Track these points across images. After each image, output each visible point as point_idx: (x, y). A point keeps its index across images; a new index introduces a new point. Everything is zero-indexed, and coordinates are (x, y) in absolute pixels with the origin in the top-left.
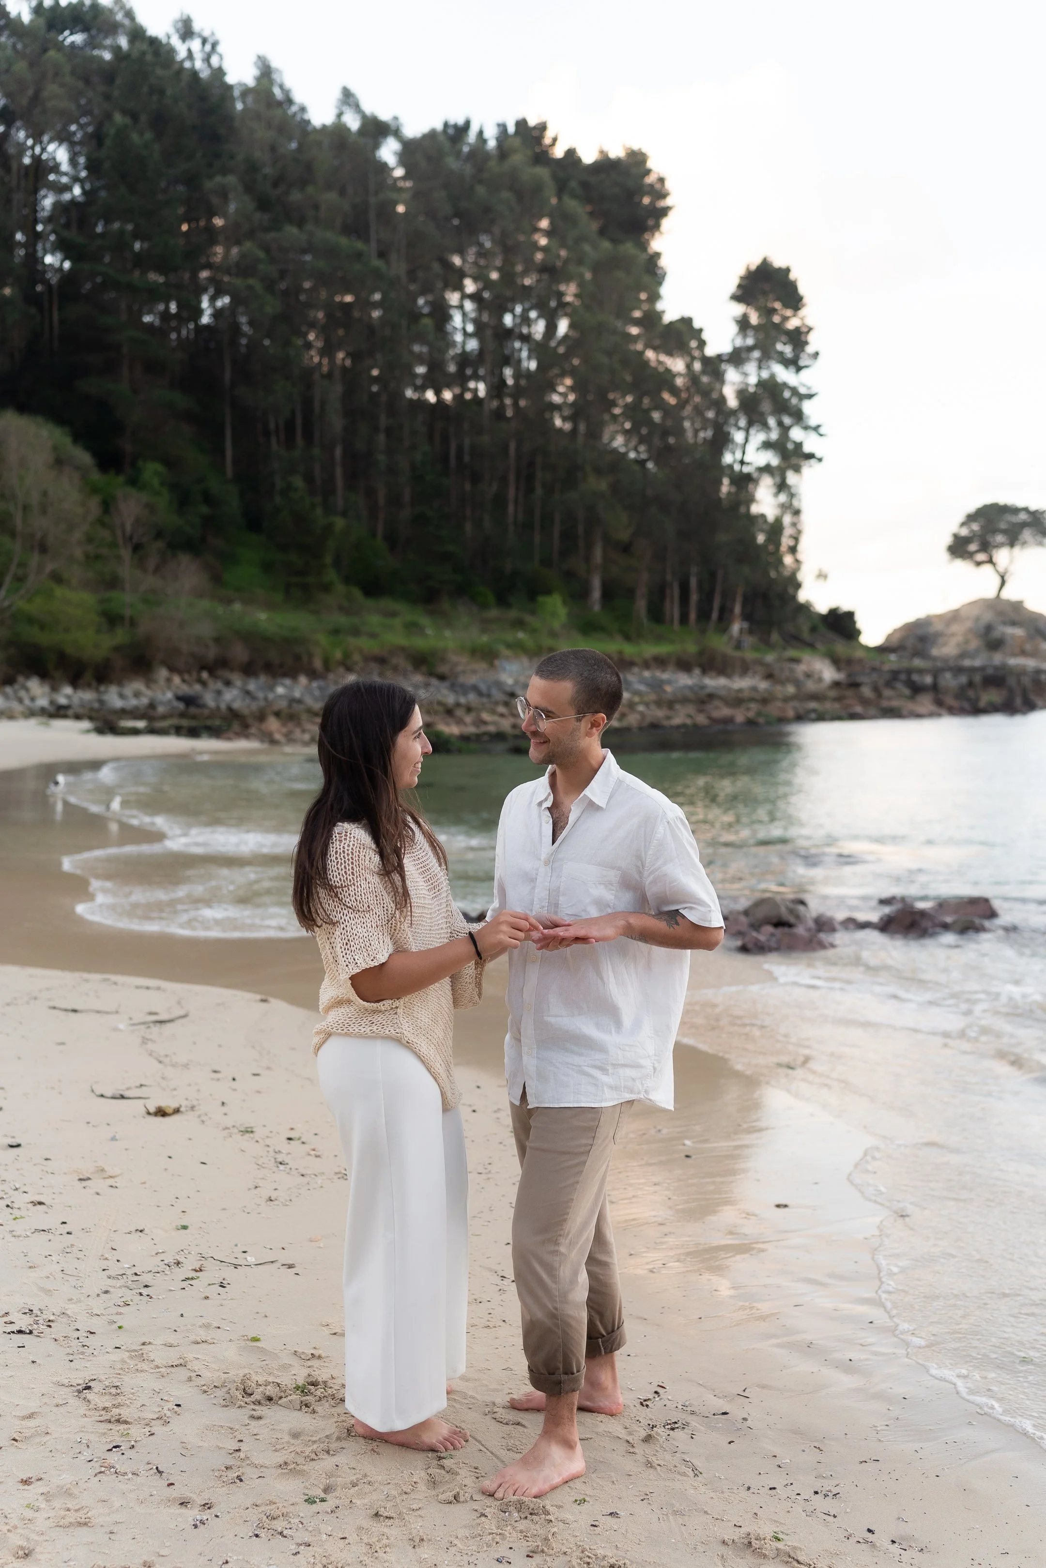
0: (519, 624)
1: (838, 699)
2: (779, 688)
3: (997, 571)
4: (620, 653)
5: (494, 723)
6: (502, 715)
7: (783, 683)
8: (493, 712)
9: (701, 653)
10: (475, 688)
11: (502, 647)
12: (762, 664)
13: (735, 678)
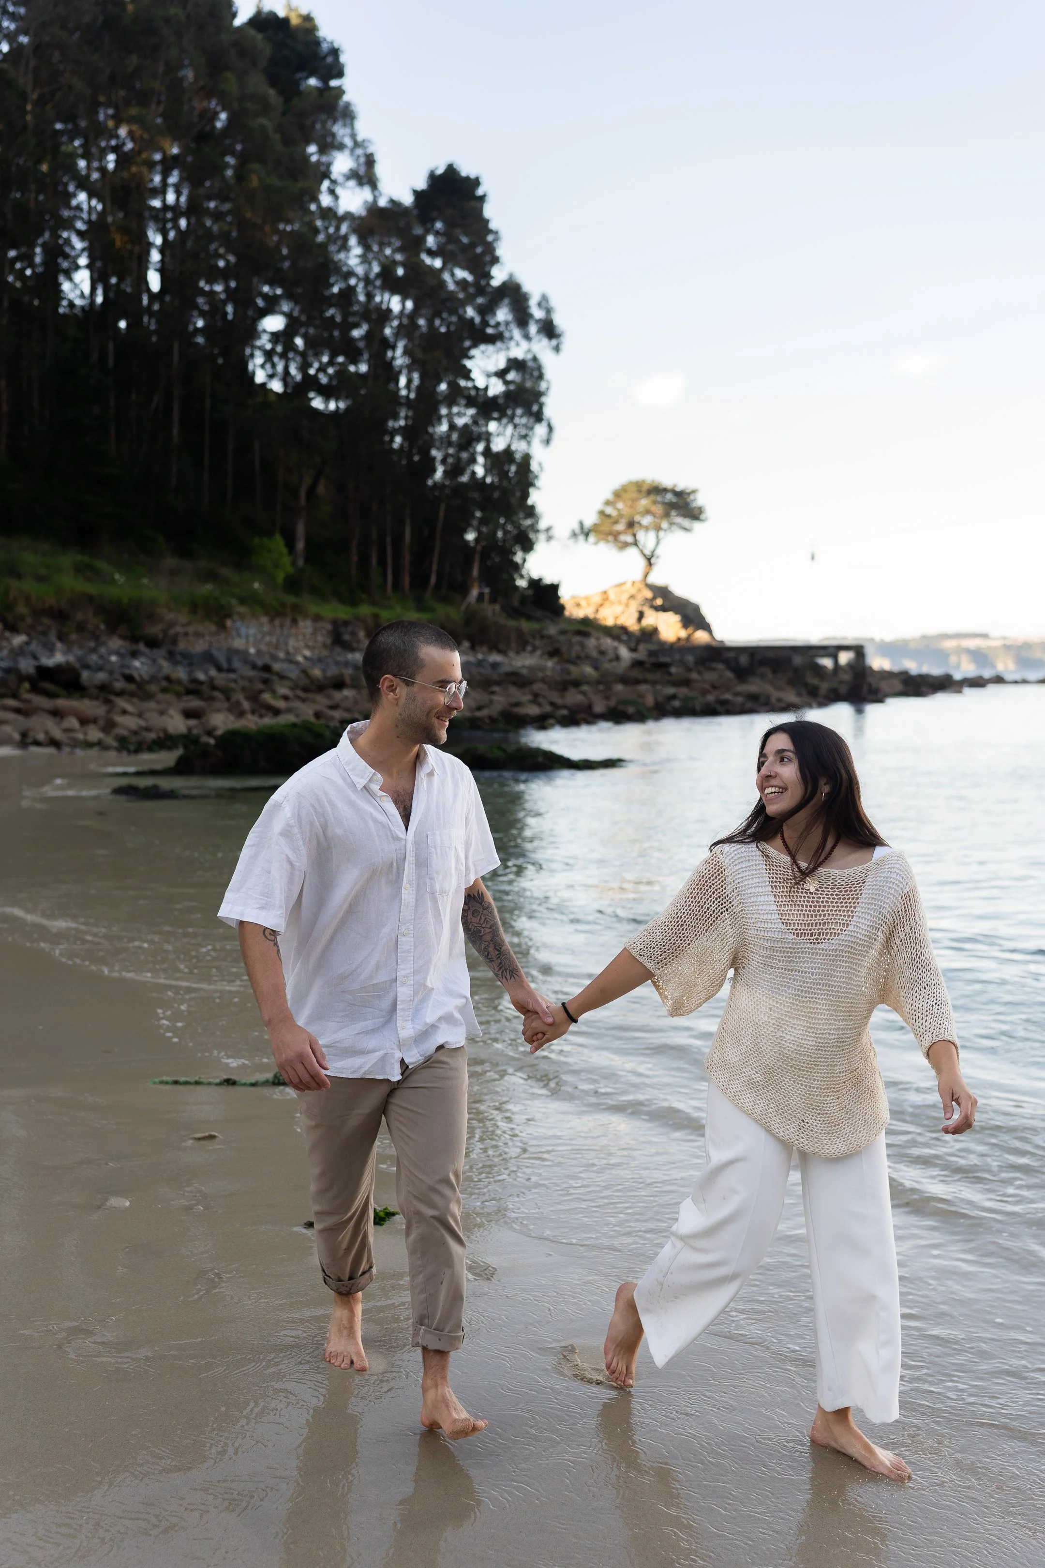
3: (645, 555)
4: (376, 616)
11: (234, 602)
12: (543, 637)
13: (511, 654)
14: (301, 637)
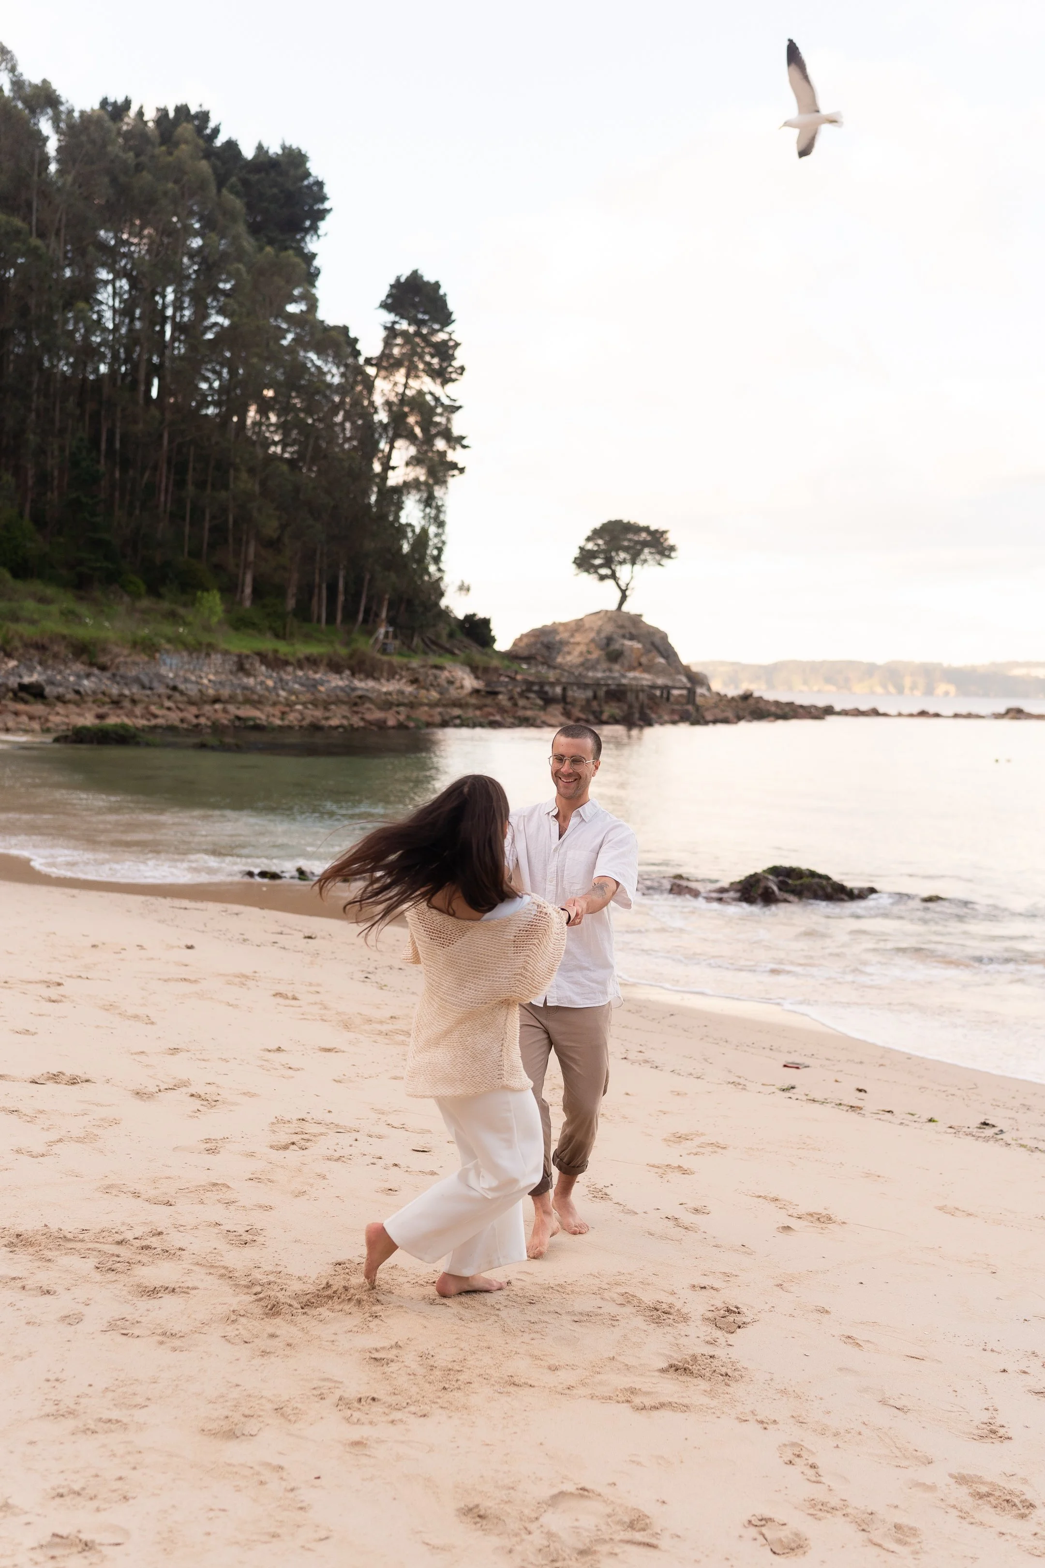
0: (172, 616)
1: (479, 708)
2: (423, 692)
3: (619, 586)
4: (276, 651)
5: (163, 717)
6: (169, 709)
7: (428, 690)
8: (162, 706)
9: (351, 656)
10: (137, 680)
11: (163, 641)
12: (408, 669)
13: (383, 681)
14: (212, 666)
